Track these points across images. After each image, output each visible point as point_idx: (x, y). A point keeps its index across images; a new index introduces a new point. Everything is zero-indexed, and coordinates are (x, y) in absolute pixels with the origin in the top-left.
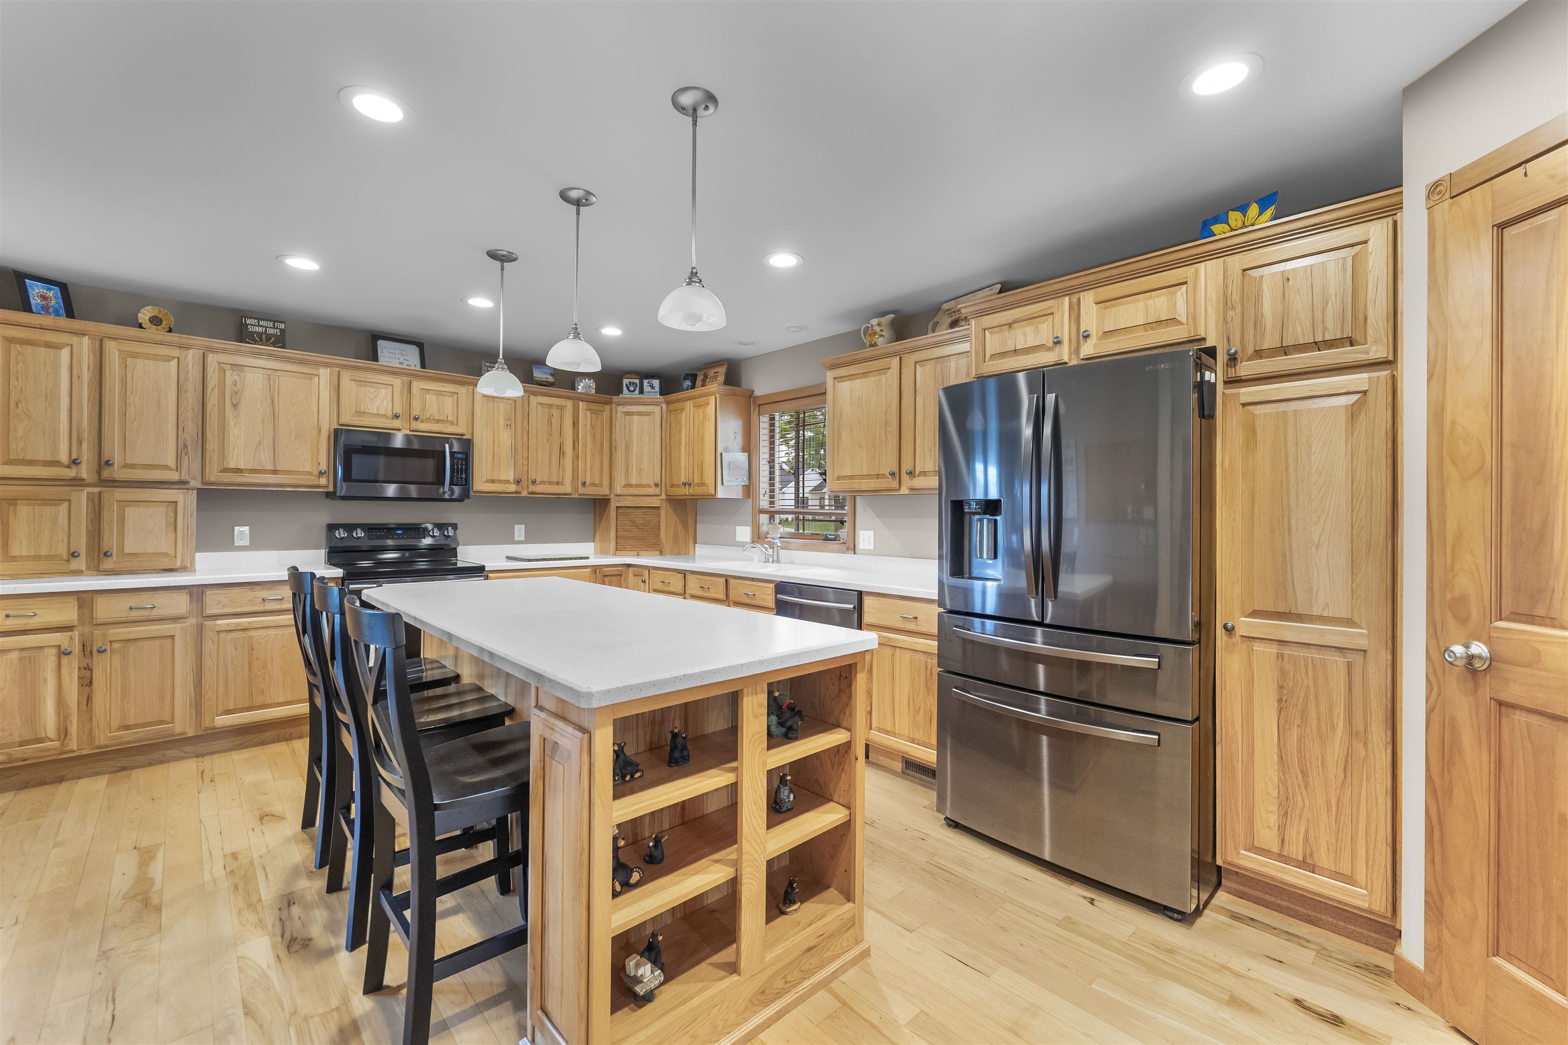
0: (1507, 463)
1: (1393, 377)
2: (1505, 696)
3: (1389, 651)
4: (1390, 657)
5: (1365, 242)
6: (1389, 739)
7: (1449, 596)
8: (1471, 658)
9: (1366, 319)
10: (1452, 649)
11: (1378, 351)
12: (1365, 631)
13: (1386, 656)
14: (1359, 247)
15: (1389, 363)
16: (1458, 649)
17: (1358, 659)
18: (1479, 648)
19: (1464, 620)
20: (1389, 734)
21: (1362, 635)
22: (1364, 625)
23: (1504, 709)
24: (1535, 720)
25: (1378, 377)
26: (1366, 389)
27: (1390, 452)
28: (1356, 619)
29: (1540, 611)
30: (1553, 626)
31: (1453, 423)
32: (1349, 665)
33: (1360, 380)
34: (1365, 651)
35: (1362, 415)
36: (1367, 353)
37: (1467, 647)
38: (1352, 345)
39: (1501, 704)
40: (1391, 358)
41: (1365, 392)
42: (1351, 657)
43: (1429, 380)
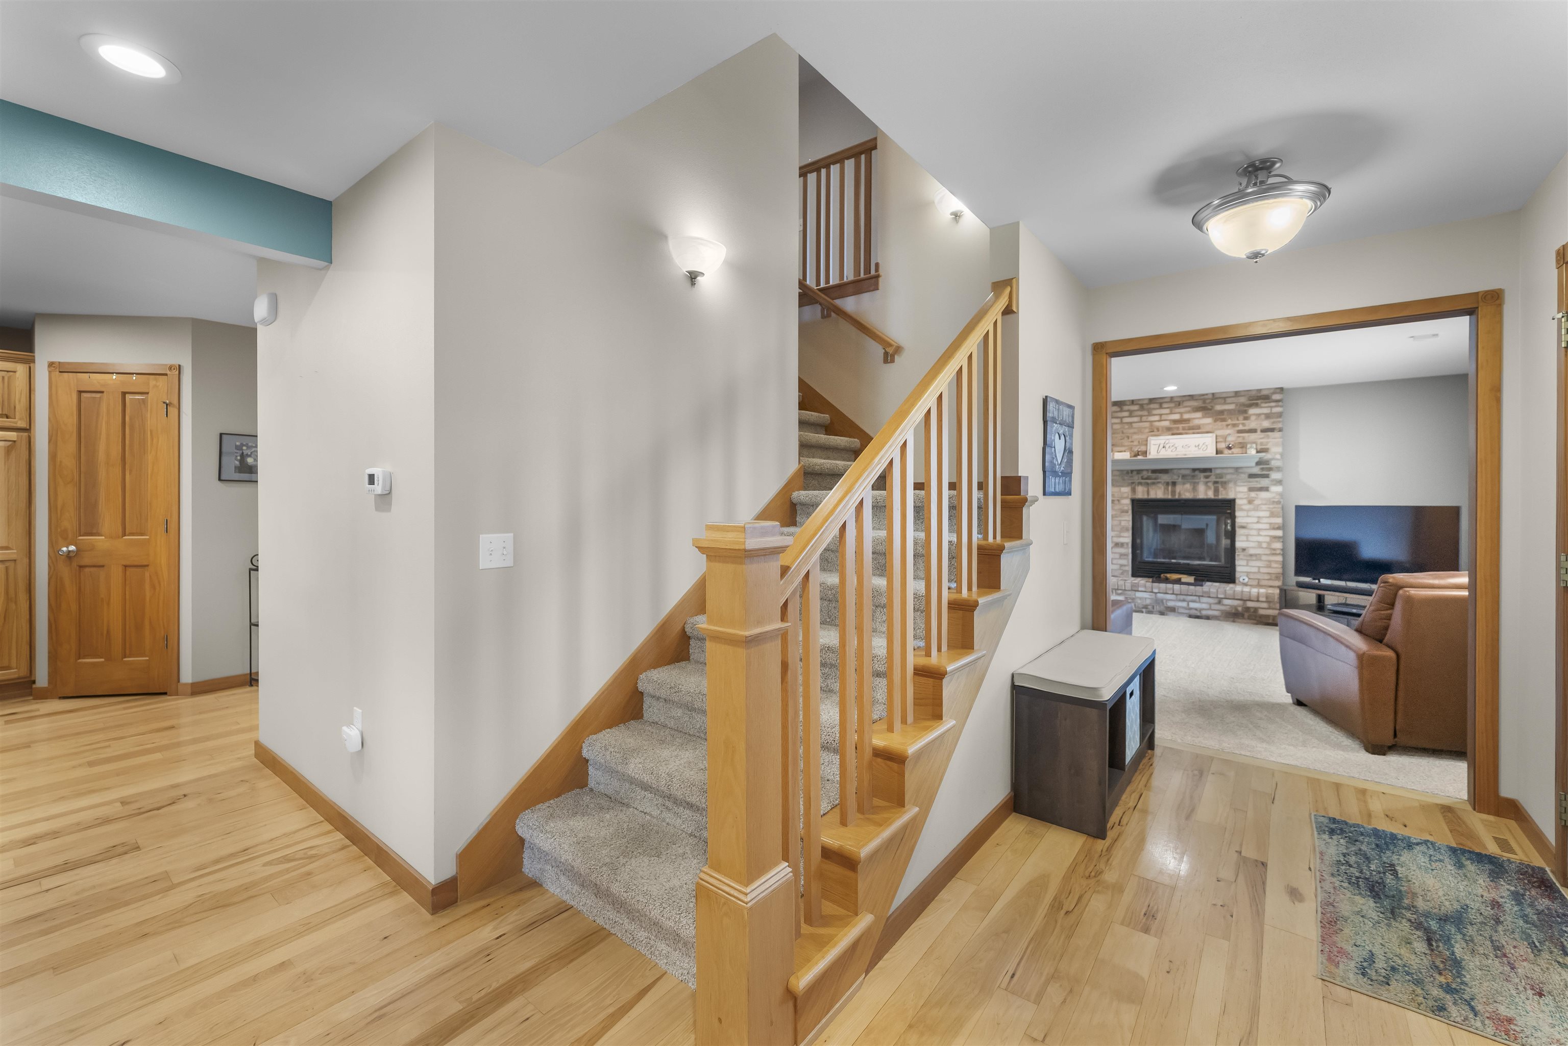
0: (82, 479)
1: (29, 438)
2: (82, 563)
3: (28, 558)
4: (28, 561)
5: (15, 372)
6: (28, 597)
7: (59, 530)
8: (69, 552)
9: (15, 407)
10: (62, 549)
11: (22, 424)
12: (15, 551)
13: (26, 560)
14: (12, 373)
15: (28, 430)
16: (65, 549)
17: (11, 565)
18: (72, 548)
19: (65, 539)
20: (28, 595)
21: (15, 553)
22: (14, 548)
23: (81, 569)
24: (92, 569)
25: (22, 436)
26: (15, 440)
27: (28, 469)
28: (10, 546)
29: (95, 531)
30: (99, 536)
31: (61, 462)
32: (7, 569)
33: (12, 435)
34: (15, 560)
35: (14, 451)
36: (16, 423)
37: (67, 548)
38: (7, 418)
39: (81, 567)
40: (28, 428)
41: (15, 441)
42: (8, 564)
43: (49, 442)
